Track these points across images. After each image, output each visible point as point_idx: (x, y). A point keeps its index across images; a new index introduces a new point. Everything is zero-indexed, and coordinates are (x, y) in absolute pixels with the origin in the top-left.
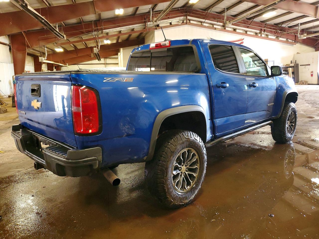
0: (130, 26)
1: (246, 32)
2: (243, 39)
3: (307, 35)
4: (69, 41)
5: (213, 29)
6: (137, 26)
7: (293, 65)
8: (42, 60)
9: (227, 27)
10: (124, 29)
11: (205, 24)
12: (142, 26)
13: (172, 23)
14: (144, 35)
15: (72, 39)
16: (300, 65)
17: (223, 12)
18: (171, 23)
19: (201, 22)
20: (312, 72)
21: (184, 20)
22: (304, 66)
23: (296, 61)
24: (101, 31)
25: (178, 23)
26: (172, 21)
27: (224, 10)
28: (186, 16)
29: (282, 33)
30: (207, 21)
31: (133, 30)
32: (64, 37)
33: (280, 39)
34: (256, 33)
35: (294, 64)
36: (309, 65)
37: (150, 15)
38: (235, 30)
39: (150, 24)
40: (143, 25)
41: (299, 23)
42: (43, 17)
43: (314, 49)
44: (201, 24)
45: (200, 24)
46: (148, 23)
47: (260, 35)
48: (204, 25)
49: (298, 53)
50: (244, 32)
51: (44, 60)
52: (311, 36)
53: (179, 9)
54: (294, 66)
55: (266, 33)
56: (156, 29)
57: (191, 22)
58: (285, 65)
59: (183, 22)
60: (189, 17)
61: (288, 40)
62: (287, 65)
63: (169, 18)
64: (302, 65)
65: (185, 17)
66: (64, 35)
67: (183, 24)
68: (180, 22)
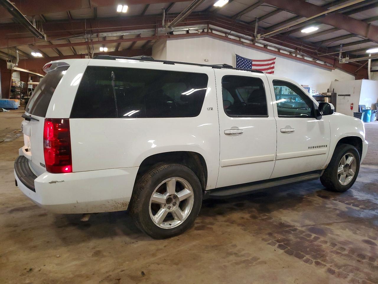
0: (136, 31)
1: (279, 49)
2: (275, 59)
3: (349, 59)
4: (50, 44)
5: (239, 43)
6: (144, 31)
7: (330, 94)
8: (11, 66)
9: (257, 42)
10: (127, 34)
11: (230, 37)
13: (190, 32)
14: (152, 44)
15: (56, 42)
16: (339, 95)
17: (254, 22)
18: (188, 31)
19: (226, 33)
20: (352, 104)
21: (204, 29)
22: (343, 97)
23: (334, 89)
24: (96, 34)
25: (197, 32)
26: (190, 29)
27: (256, 20)
28: (208, 23)
29: (321, 54)
30: (232, 32)
31: (138, 36)
32: (43, 37)
33: (318, 62)
34: (290, 52)
35: (332, 93)
36: (349, 95)
37: (162, 18)
38: (266, 47)
39: (161, 31)
40: (152, 31)
41: (341, 44)
42: (12, 3)
43: (354, 77)
44: (226, 36)
45: (224, 35)
46: (159, 29)
47: (294, 55)
48: (228, 37)
49: (336, 80)
50: (277, 50)
51: (15, 67)
52: (353, 60)
53: (200, 13)
54: (331, 96)
55: (301, 53)
56: (169, 38)
57: (214, 32)
58: (321, 93)
59: (203, 31)
60: (211, 26)
61: (326, 63)
62: (323, 93)
63: (186, 25)
64: (341, 95)
65: (206, 25)
66: (44, 34)
67: (203, 34)
68: (199, 30)
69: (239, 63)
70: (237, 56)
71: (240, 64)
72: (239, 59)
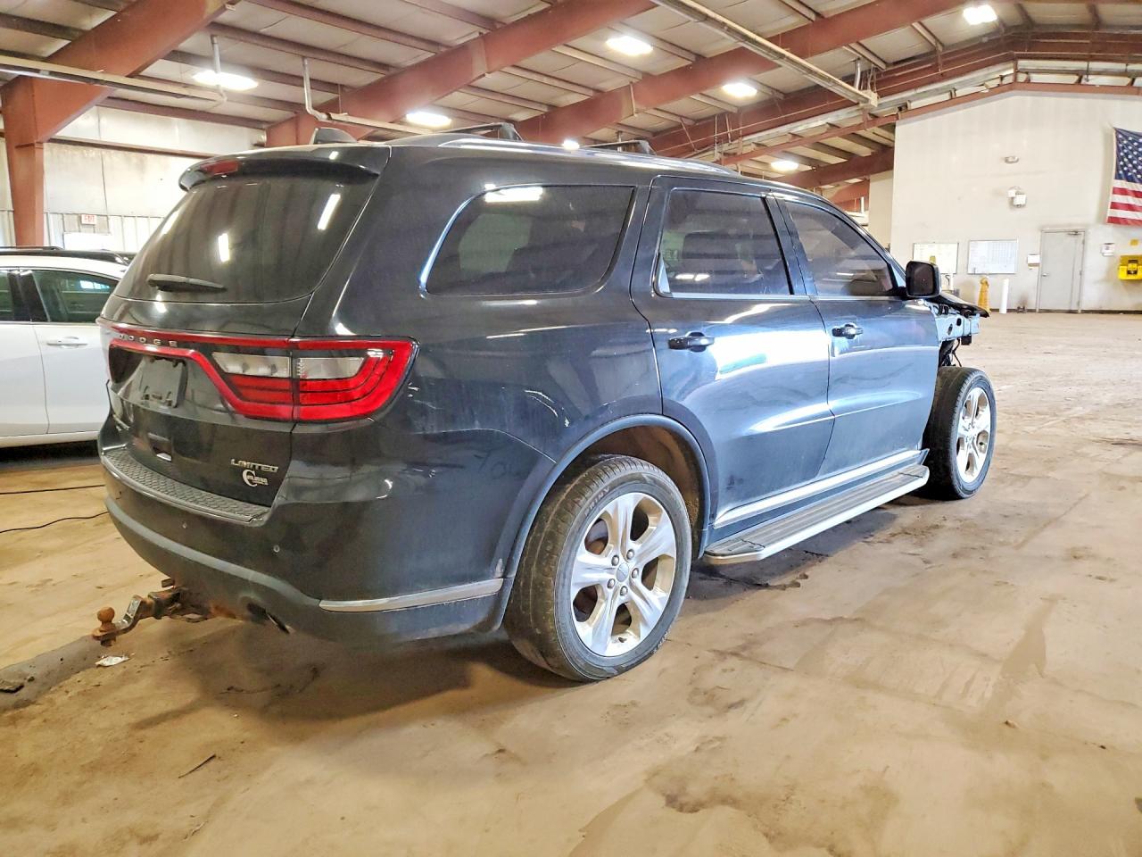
0: (818, 119)
5: (1131, 94)
6: (837, 116)
10: (801, 128)
11: (1095, 80)
12: (856, 114)
13: (957, 93)
18: (952, 92)
19: (1080, 74)
21: (1005, 76)
25: (983, 88)
26: (961, 85)
28: (1014, 59)
30: (1095, 65)
31: (831, 125)
44: (1080, 81)
45: (1073, 79)
48: (1090, 83)
53: (985, 40)
56: (898, 119)
57: (1036, 78)
59: (1001, 84)
60: (1023, 63)
63: (944, 77)
65: (1012, 64)
67: (1002, 89)
68: (987, 83)
69: (1127, 155)
70: (1118, 131)
71: (1130, 157)
72: (1127, 138)
